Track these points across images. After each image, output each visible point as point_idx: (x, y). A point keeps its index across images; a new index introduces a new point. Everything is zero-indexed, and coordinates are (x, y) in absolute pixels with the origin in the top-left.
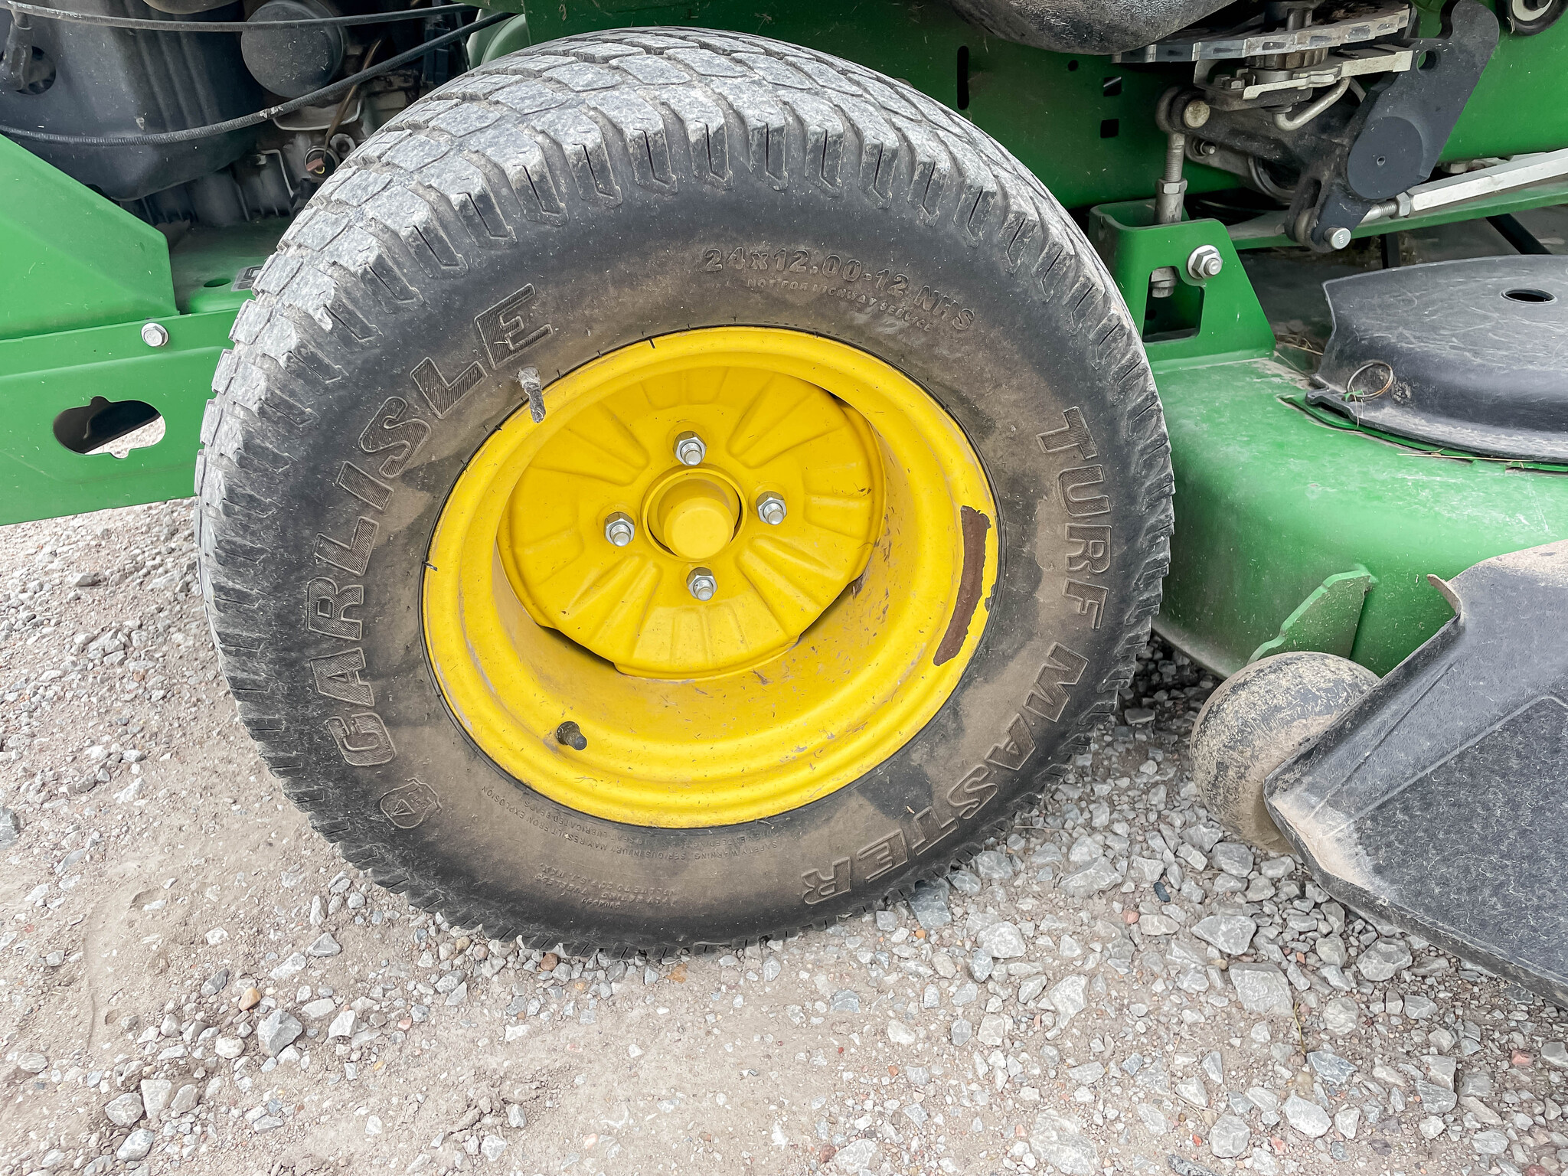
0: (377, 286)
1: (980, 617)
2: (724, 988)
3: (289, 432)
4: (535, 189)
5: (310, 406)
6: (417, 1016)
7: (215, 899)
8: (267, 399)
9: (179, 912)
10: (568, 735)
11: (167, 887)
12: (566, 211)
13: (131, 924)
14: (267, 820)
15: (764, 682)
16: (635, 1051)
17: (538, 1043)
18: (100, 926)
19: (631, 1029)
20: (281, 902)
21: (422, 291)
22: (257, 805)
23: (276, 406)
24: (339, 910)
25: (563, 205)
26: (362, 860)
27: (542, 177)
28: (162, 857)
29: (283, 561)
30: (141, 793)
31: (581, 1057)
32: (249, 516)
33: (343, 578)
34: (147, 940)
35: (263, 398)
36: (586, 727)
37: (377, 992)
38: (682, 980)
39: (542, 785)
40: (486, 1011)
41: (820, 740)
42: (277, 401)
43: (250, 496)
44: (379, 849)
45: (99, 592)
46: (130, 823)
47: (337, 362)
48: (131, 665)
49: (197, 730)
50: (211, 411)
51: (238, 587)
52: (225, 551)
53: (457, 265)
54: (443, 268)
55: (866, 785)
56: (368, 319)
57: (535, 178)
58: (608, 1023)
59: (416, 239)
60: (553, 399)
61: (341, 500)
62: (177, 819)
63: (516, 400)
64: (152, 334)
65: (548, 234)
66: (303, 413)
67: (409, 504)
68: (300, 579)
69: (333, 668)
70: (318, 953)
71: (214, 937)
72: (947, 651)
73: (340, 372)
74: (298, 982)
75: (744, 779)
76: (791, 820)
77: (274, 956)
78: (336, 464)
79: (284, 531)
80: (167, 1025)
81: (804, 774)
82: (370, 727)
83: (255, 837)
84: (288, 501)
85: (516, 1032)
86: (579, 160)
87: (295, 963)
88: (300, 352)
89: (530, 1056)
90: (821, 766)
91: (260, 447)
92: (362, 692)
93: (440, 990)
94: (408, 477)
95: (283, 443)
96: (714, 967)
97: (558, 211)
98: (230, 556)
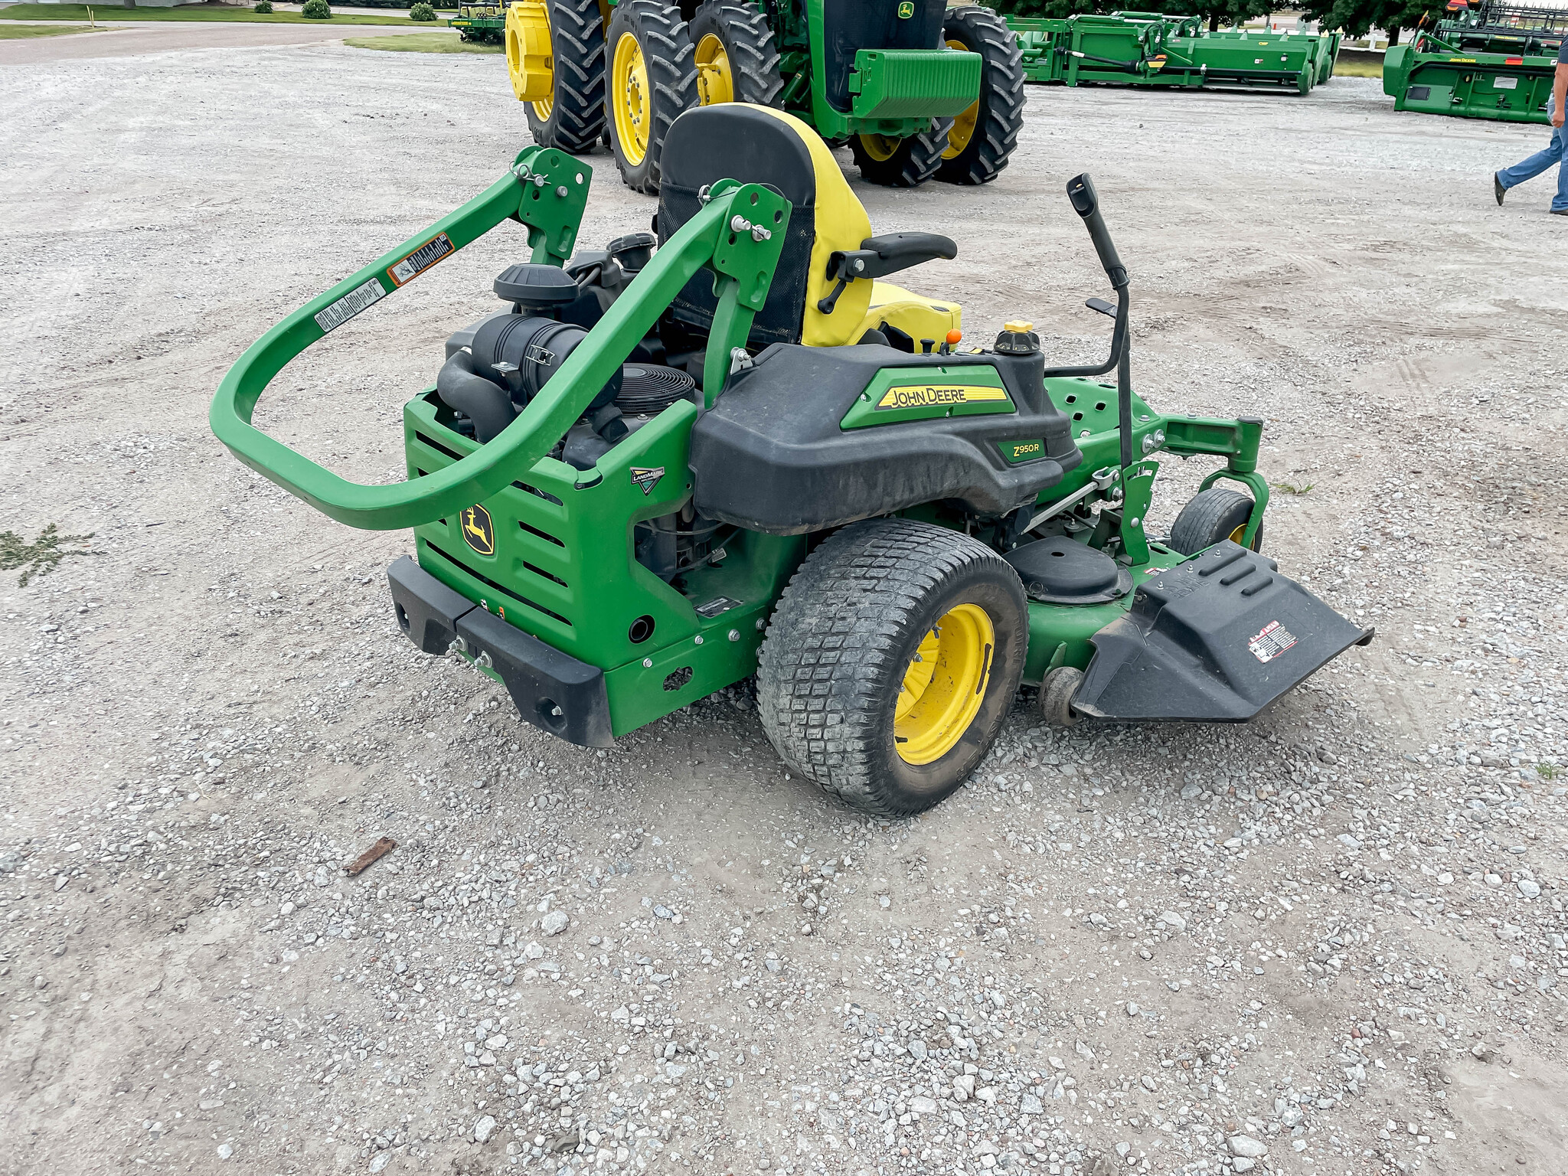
1: (988, 676)
41: (945, 729)
55: (964, 738)
64: (698, 640)
72: (978, 690)
76: (949, 755)
81: (948, 739)
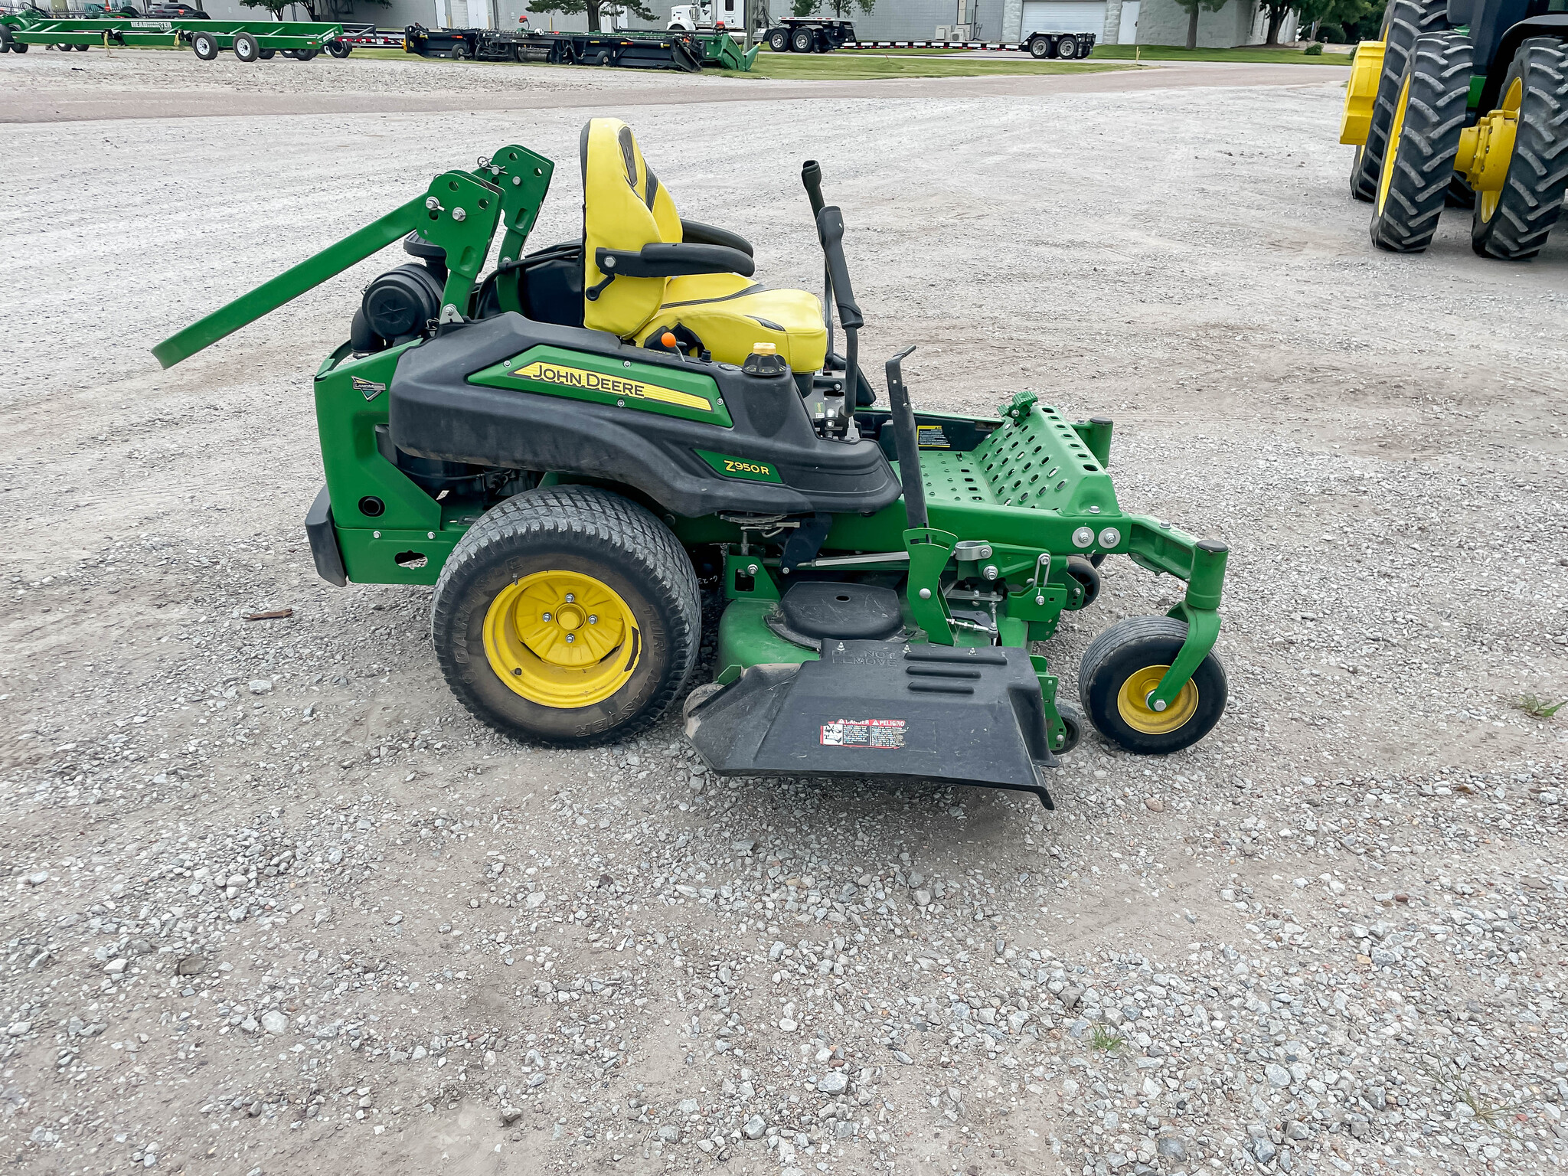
1: (637, 659)
3: (460, 578)
4: (523, 536)
5: (466, 574)
6: (460, 749)
10: (518, 672)
15: (584, 671)
17: (491, 760)
20: (427, 717)
23: (459, 572)
24: (444, 722)
26: (454, 691)
29: (452, 607)
33: (465, 614)
35: (457, 570)
36: (523, 670)
37: (450, 741)
38: (538, 754)
39: (506, 682)
41: (592, 690)
44: (459, 688)
45: (381, 612)
48: (390, 641)
49: (410, 666)
50: (444, 570)
51: (441, 611)
55: (600, 704)
60: (520, 582)
61: (468, 596)
63: (512, 581)
64: (431, 535)
66: (464, 575)
67: (484, 599)
68: (455, 612)
69: (458, 636)
72: (628, 668)
73: (474, 568)
75: (567, 696)
76: (575, 710)
77: (422, 729)
78: (469, 587)
79: (454, 600)
80: (389, 738)
82: (464, 653)
83: (423, 699)
84: (457, 594)
85: (486, 757)
88: (467, 562)
90: (589, 697)
91: (453, 580)
92: (463, 643)
93: (468, 744)
94: (485, 593)
95: (459, 581)
98: (441, 604)
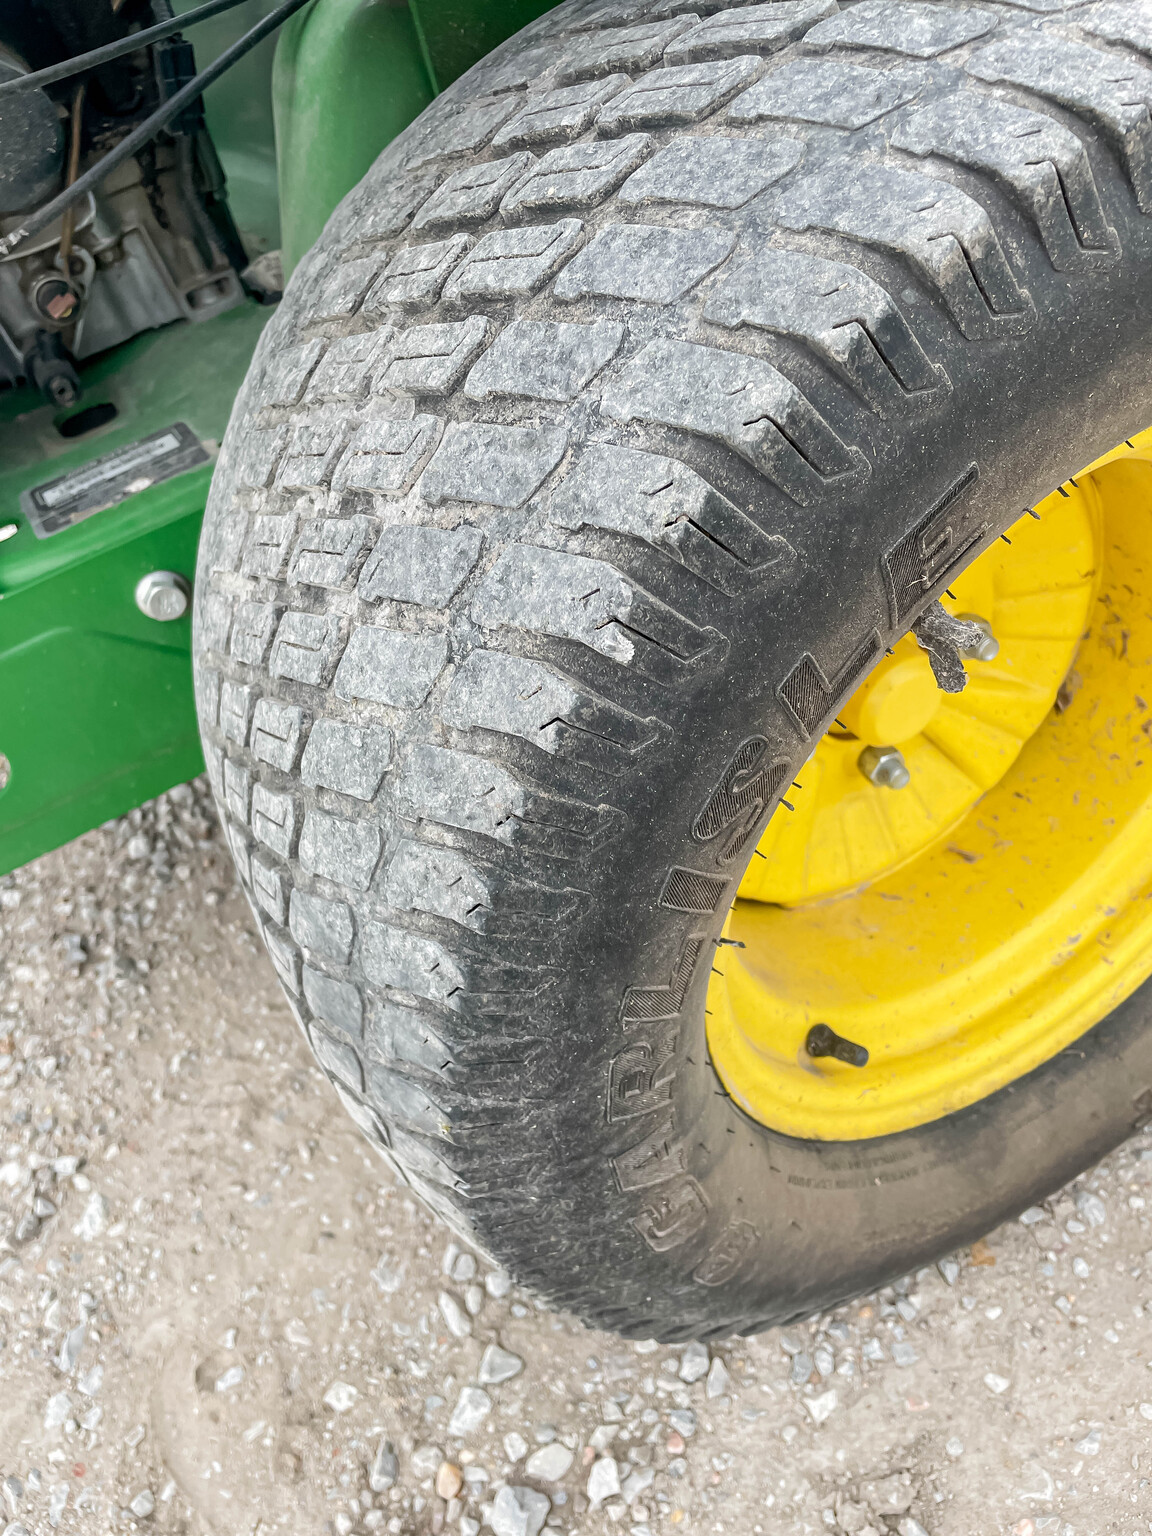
0: (710, 553)
2: (1051, 1256)
3: (571, 853)
4: (977, 277)
5: (602, 800)
6: (686, 1429)
7: (305, 1342)
8: (526, 814)
9: (270, 1381)
10: (820, 1043)
11: (230, 1344)
12: (1032, 303)
13: (215, 1418)
14: (302, 1201)
15: (968, 858)
16: (1000, 1384)
17: (865, 1413)
18: (174, 1433)
19: (972, 1351)
20: (397, 1316)
21: (791, 537)
22: (277, 1184)
23: (545, 819)
24: (483, 1306)
25: (1025, 292)
27: (989, 247)
28: (194, 1302)
29: (571, 1046)
30: (111, 1214)
31: (930, 1414)
32: (507, 1002)
33: (658, 1031)
34: (251, 1434)
35: (519, 812)
37: (612, 1412)
38: (992, 1261)
40: (765, 1388)
42: (544, 810)
43: (509, 973)
46: (121, 1264)
47: (645, 713)
51: (489, 1103)
52: (468, 1064)
53: (852, 467)
54: (825, 481)
56: (693, 618)
57: (977, 254)
58: (935, 1352)
59: (775, 442)
61: (661, 926)
62: (180, 1238)
65: (1005, 356)
66: (595, 814)
68: (597, 1062)
69: (642, 1153)
70: (498, 1379)
71: (341, 1397)
73: (656, 727)
74: (497, 1431)
75: (1022, 1004)
77: (437, 1402)
78: (656, 877)
79: (571, 1005)
82: (685, 1195)
83: (302, 1230)
84: (577, 958)
85: (822, 1406)
86: (1049, 194)
87: (476, 1405)
88: (579, 716)
89: (865, 1435)
91: (522, 893)
92: (675, 1161)
93: (690, 1379)
95: (559, 871)
96: (1019, 1230)
97: (1020, 306)
